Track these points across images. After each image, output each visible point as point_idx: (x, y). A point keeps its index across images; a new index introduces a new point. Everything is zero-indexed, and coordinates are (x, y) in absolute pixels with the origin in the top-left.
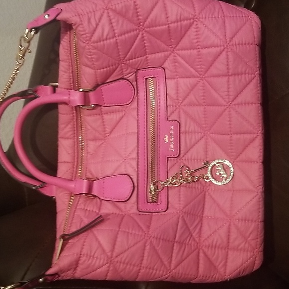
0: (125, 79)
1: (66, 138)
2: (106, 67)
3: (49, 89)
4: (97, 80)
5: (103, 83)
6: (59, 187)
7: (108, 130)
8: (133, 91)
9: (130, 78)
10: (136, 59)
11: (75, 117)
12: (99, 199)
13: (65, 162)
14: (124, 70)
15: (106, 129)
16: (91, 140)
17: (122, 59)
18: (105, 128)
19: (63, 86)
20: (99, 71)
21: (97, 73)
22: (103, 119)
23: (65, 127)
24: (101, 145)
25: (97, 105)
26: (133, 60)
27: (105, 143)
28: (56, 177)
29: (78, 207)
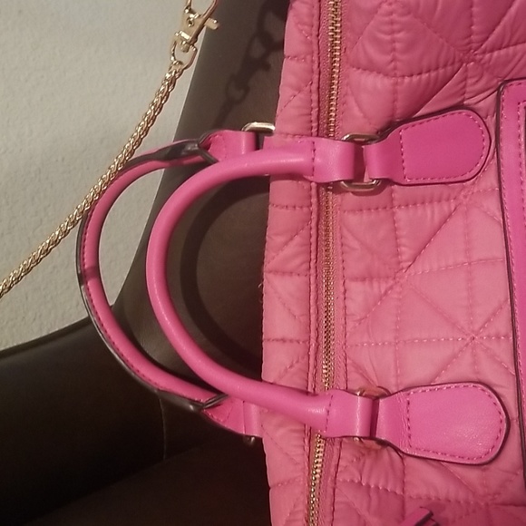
0: (468, 108)
1: (284, 273)
2: (429, 71)
3: (243, 139)
4: (394, 109)
5: (408, 118)
6: (270, 410)
7: (406, 253)
8: (486, 143)
9: (481, 104)
10: (511, 49)
11: (314, 216)
12: (397, 450)
13: (283, 340)
14: (470, 81)
15: (403, 249)
16: (355, 279)
17: (474, 45)
18: (398, 246)
19: (290, 128)
20: (407, 80)
21: (399, 88)
22: (394, 222)
23: (286, 243)
24: (386, 293)
25: (386, 182)
26: (503, 52)
27: (398, 289)
28: (261, 380)
29: (340, 478)
